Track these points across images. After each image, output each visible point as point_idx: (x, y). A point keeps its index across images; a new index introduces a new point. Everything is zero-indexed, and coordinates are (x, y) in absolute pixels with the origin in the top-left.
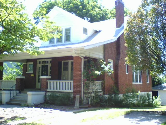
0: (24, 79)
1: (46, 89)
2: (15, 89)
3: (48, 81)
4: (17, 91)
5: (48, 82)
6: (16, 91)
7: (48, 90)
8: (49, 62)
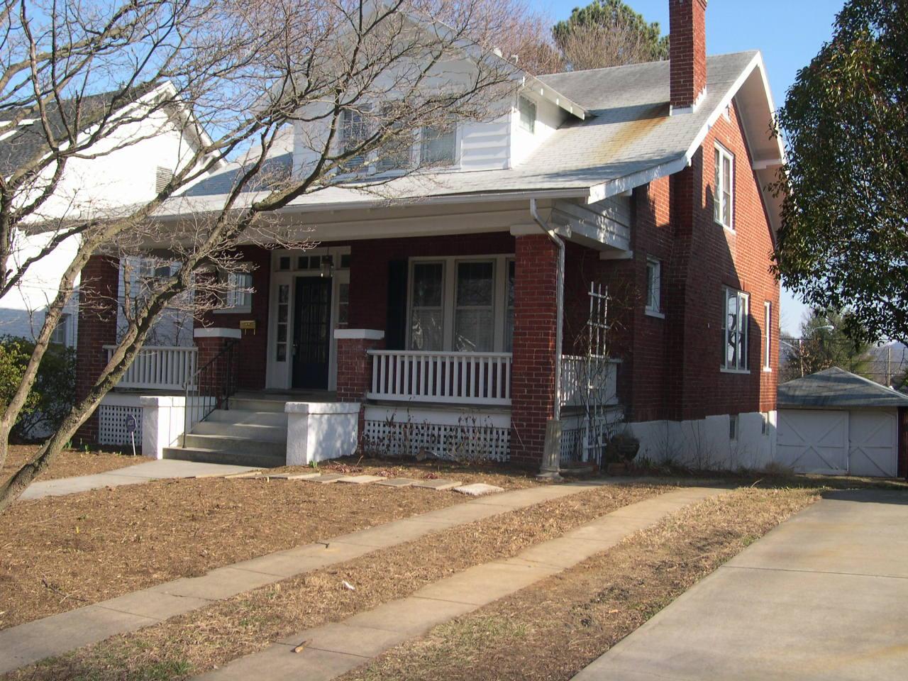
0: (235, 341)
1: (363, 390)
2: (195, 388)
3: (370, 352)
4: (207, 399)
5: (371, 357)
6: (202, 399)
7: (373, 396)
8: (337, 261)
